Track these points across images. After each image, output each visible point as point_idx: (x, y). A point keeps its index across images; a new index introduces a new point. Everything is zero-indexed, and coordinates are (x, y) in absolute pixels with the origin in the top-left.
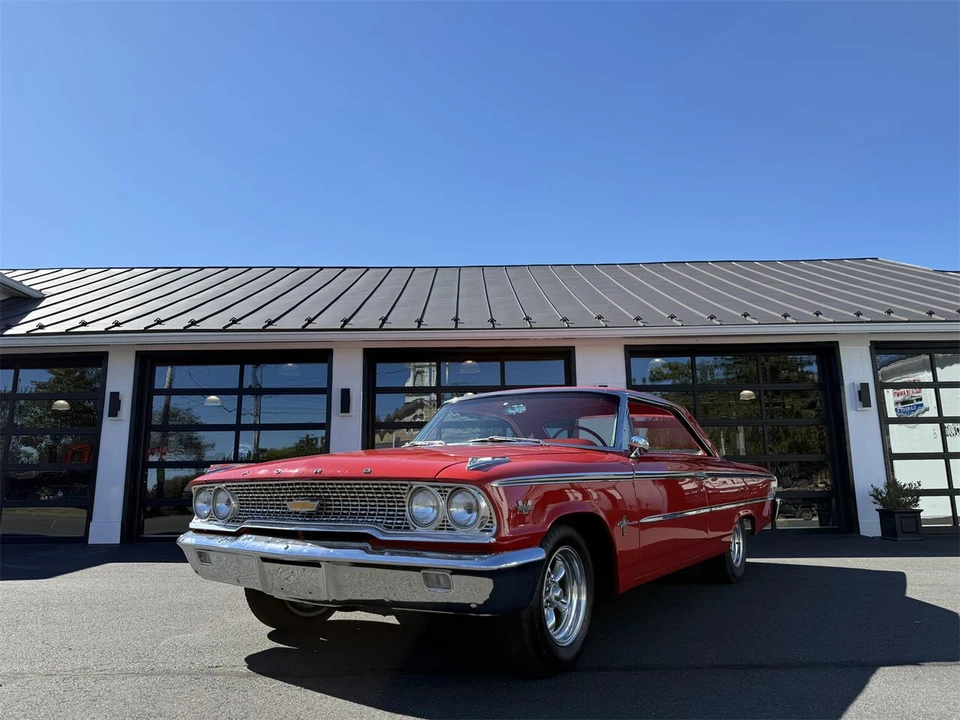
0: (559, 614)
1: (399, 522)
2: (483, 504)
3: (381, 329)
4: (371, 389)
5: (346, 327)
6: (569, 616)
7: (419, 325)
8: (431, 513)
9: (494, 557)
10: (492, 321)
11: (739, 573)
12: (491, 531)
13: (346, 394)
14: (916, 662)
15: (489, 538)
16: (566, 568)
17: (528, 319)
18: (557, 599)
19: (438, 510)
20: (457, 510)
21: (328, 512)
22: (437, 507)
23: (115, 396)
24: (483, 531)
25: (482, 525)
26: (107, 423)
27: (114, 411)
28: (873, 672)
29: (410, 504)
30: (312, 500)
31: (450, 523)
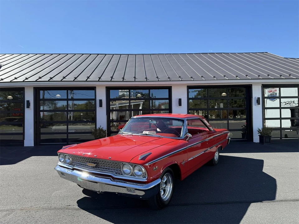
0: (164, 191)
1: (119, 172)
2: (143, 170)
3: (111, 81)
4: (109, 100)
5: (100, 80)
6: (167, 190)
7: (123, 80)
8: (128, 171)
9: (147, 185)
10: (146, 78)
11: (216, 163)
12: (146, 177)
13: (101, 101)
14: (261, 201)
15: (145, 180)
16: (167, 178)
17: (157, 77)
18: (164, 187)
19: (131, 170)
20: (136, 171)
21: (99, 167)
22: (131, 169)
23: (28, 102)
24: (143, 177)
25: (143, 176)
26: (26, 110)
27: (28, 106)
28: (249, 205)
29: (123, 168)
30: (94, 163)
31: (134, 174)
